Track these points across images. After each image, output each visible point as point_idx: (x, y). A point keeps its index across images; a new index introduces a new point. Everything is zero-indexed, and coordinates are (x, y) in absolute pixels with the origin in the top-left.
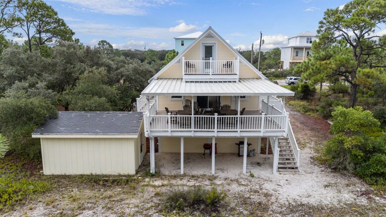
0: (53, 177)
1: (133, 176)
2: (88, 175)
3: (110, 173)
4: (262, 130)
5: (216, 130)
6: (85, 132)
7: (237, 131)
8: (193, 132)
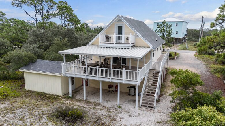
0: (29, 91)
1: (60, 96)
2: (41, 93)
3: (50, 93)
4: (124, 79)
5: (98, 76)
6: (40, 71)
7: (109, 78)
8: (86, 76)
